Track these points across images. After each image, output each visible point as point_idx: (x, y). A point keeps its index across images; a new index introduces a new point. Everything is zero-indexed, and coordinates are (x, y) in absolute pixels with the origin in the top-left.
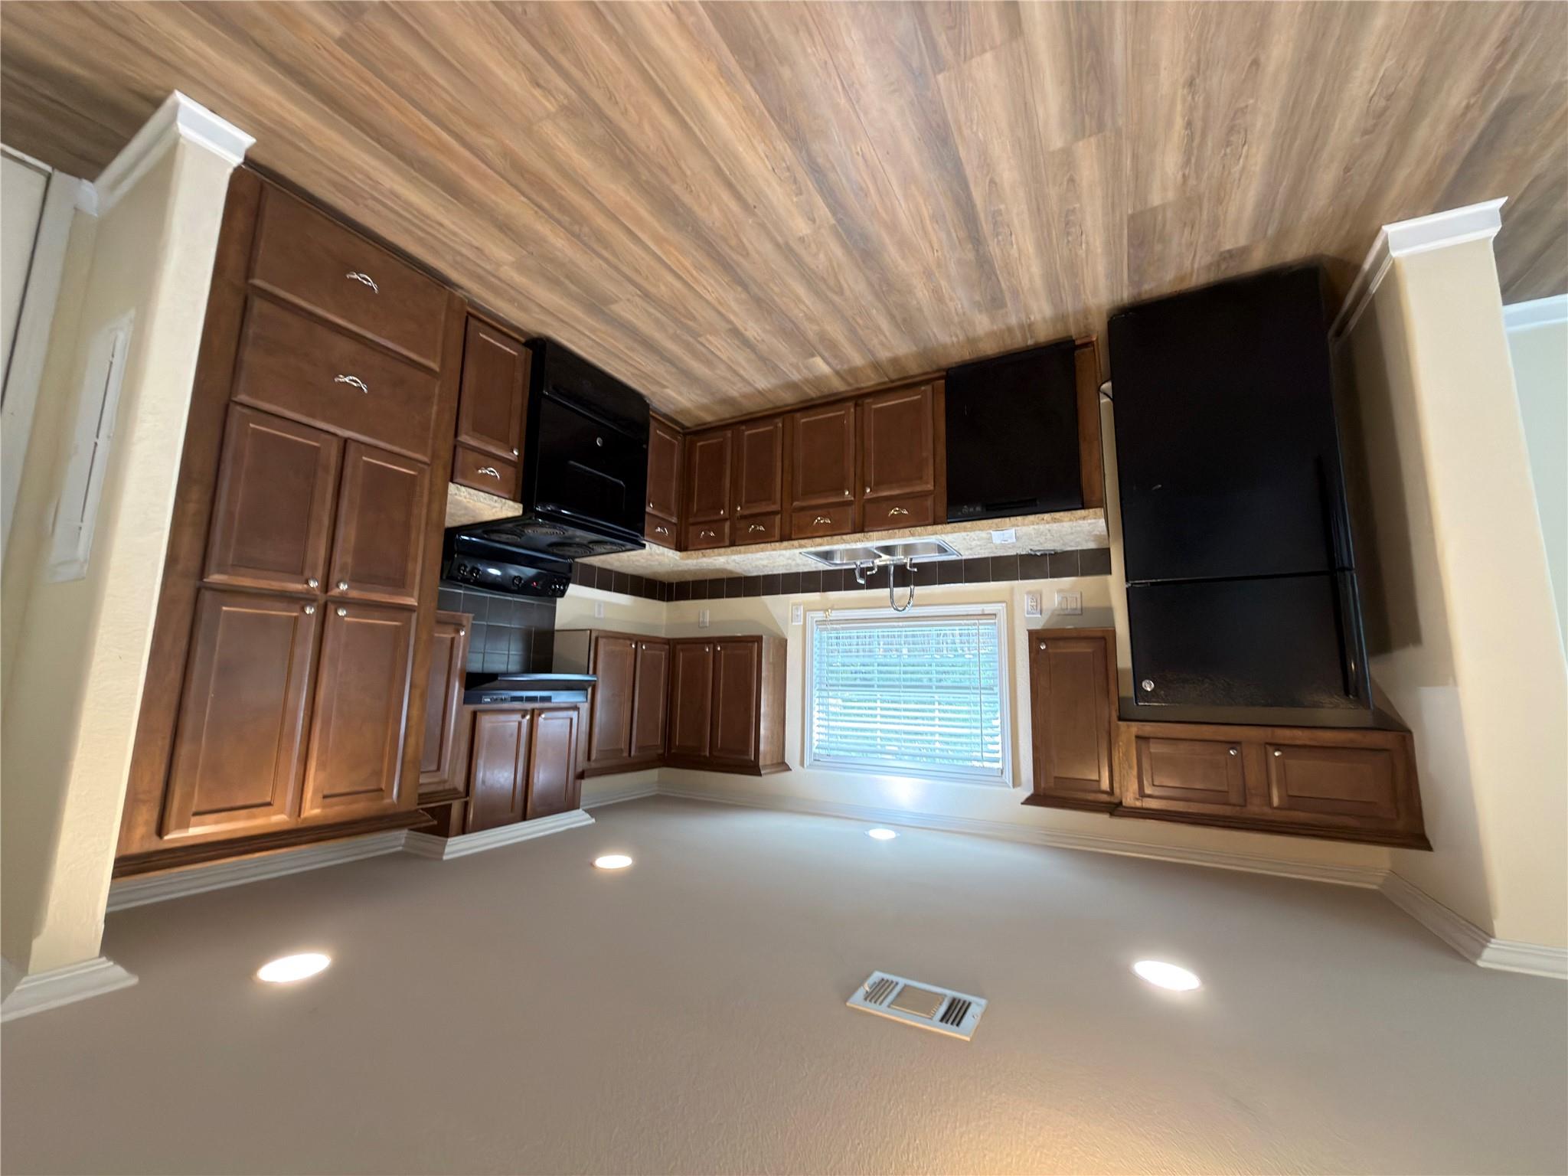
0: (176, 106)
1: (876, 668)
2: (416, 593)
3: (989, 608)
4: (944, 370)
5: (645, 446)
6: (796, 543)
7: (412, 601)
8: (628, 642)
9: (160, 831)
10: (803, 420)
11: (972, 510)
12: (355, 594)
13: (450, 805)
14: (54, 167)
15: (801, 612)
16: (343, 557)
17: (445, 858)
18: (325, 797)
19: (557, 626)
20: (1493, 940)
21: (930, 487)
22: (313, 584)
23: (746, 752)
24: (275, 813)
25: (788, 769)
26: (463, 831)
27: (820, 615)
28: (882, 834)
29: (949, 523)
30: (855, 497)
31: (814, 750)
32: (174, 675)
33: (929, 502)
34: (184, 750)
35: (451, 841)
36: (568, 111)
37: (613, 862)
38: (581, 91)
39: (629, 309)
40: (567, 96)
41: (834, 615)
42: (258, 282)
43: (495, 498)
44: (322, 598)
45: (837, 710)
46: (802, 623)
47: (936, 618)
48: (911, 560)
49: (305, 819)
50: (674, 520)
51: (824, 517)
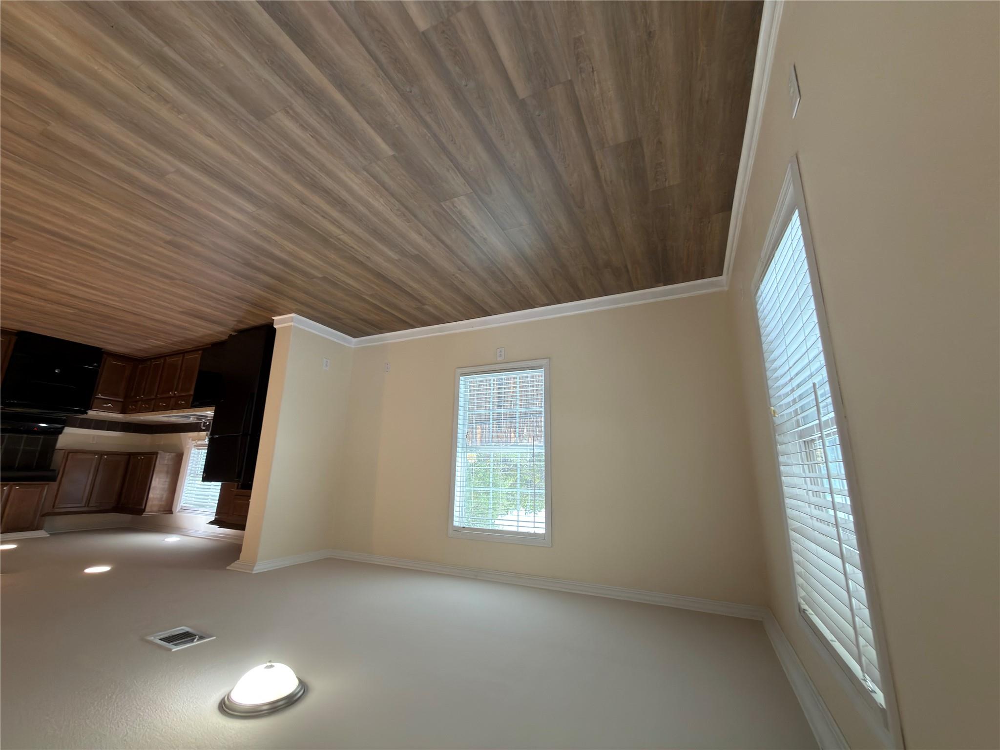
8: (94, 455)
11: (197, 403)
15: (190, 441)
19: (57, 447)
21: (192, 393)
25: (172, 513)
30: (173, 394)
50: (121, 400)
51: (183, 401)
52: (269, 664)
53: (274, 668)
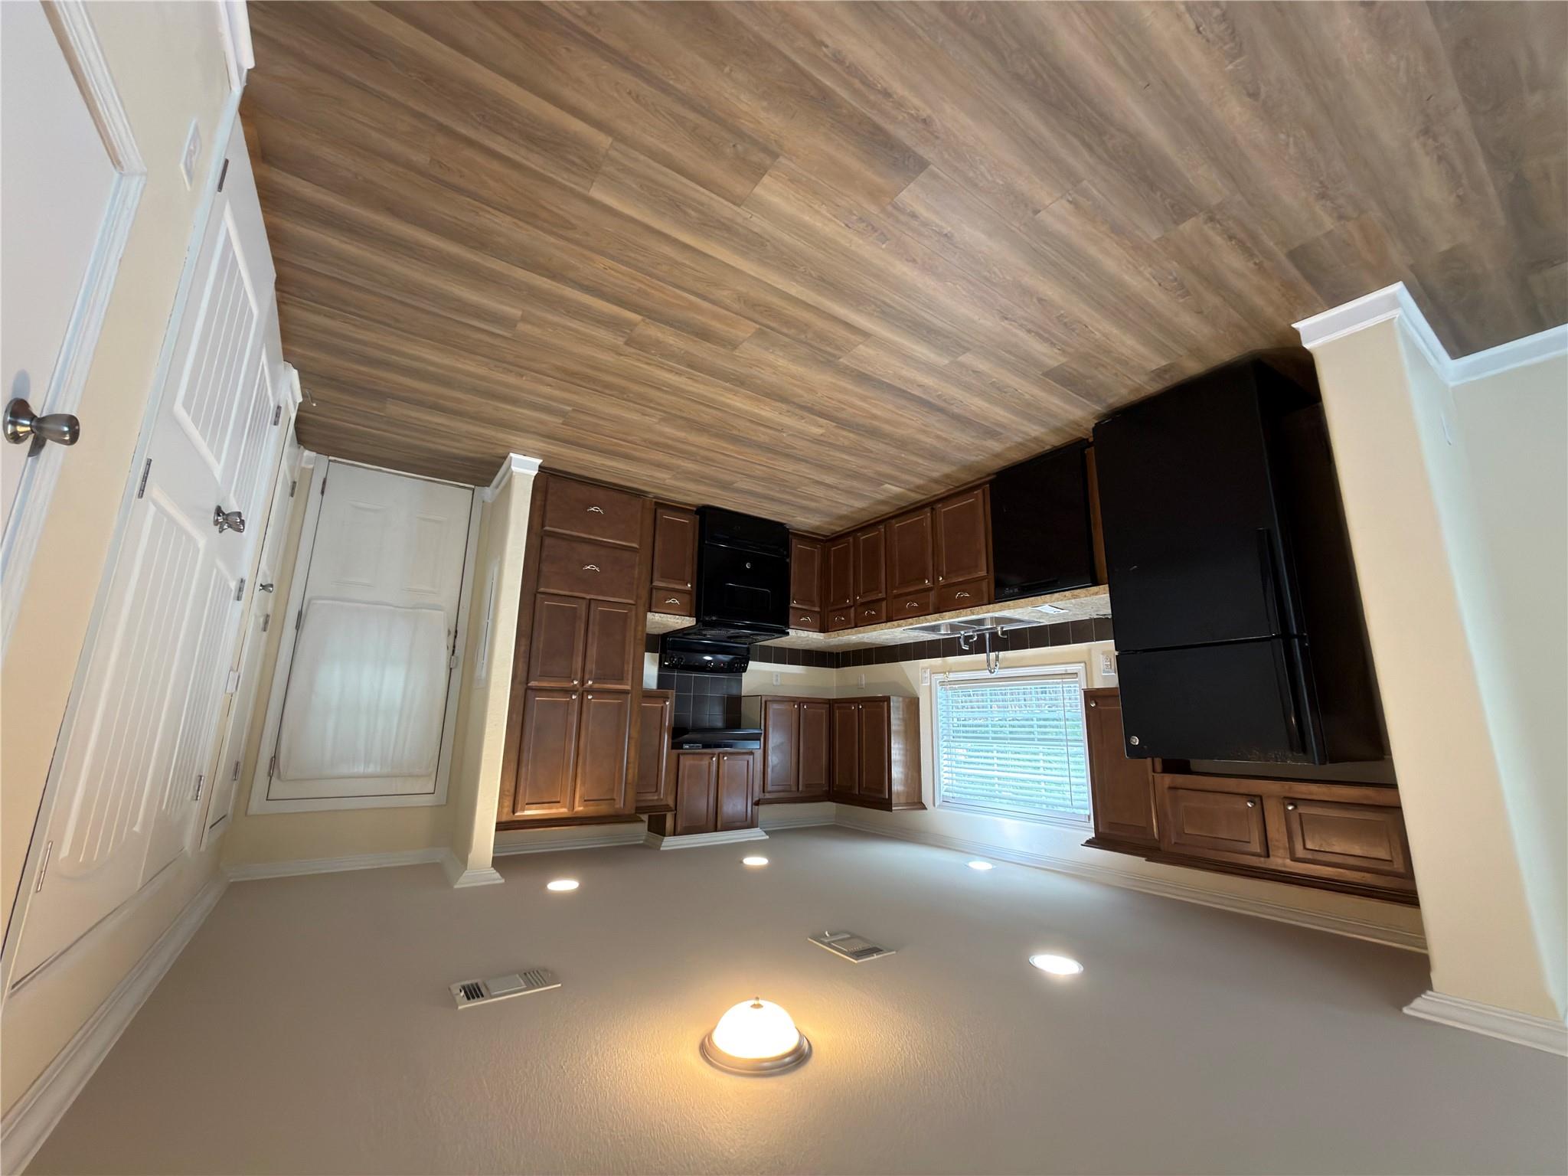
0: (511, 458)
1: (1035, 722)
2: (630, 682)
3: (1071, 668)
4: (994, 474)
5: (788, 560)
6: (895, 623)
7: (628, 687)
8: (792, 704)
9: (514, 812)
10: (897, 525)
11: (1011, 591)
12: (597, 686)
13: (665, 815)
14: (475, 485)
15: (928, 675)
16: (591, 666)
17: (662, 849)
18: (585, 801)
19: (743, 694)
20: (1429, 992)
21: (983, 573)
22: (575, 682)
23: (882, 791)
24: (562, 807)
25: (924, 808)
26: (675, 834)
27: (941, 677)
28: (980, 866)
29: (996, 603)
30: (933, 584)
31: (943, 792)
32: (517, 733)
33: (984, 585)
34: (523, 770)
35: (666, 839)
36: (663, 420)
37: (755, 861)
38: (665, 412)
39: (743, 484)
40: (660, 415)
41: (952, 676)
42: (547, 528)
43: (677, 617)
44: (581, 690)
45: (963, 758)
46: (929, 684)
47: (1021, 679)
48: (1002, 628)
49: (576, 812)
50: (817, 609)
51: (913, 602)
52: (756, 1002)
53: (762, 1009)
